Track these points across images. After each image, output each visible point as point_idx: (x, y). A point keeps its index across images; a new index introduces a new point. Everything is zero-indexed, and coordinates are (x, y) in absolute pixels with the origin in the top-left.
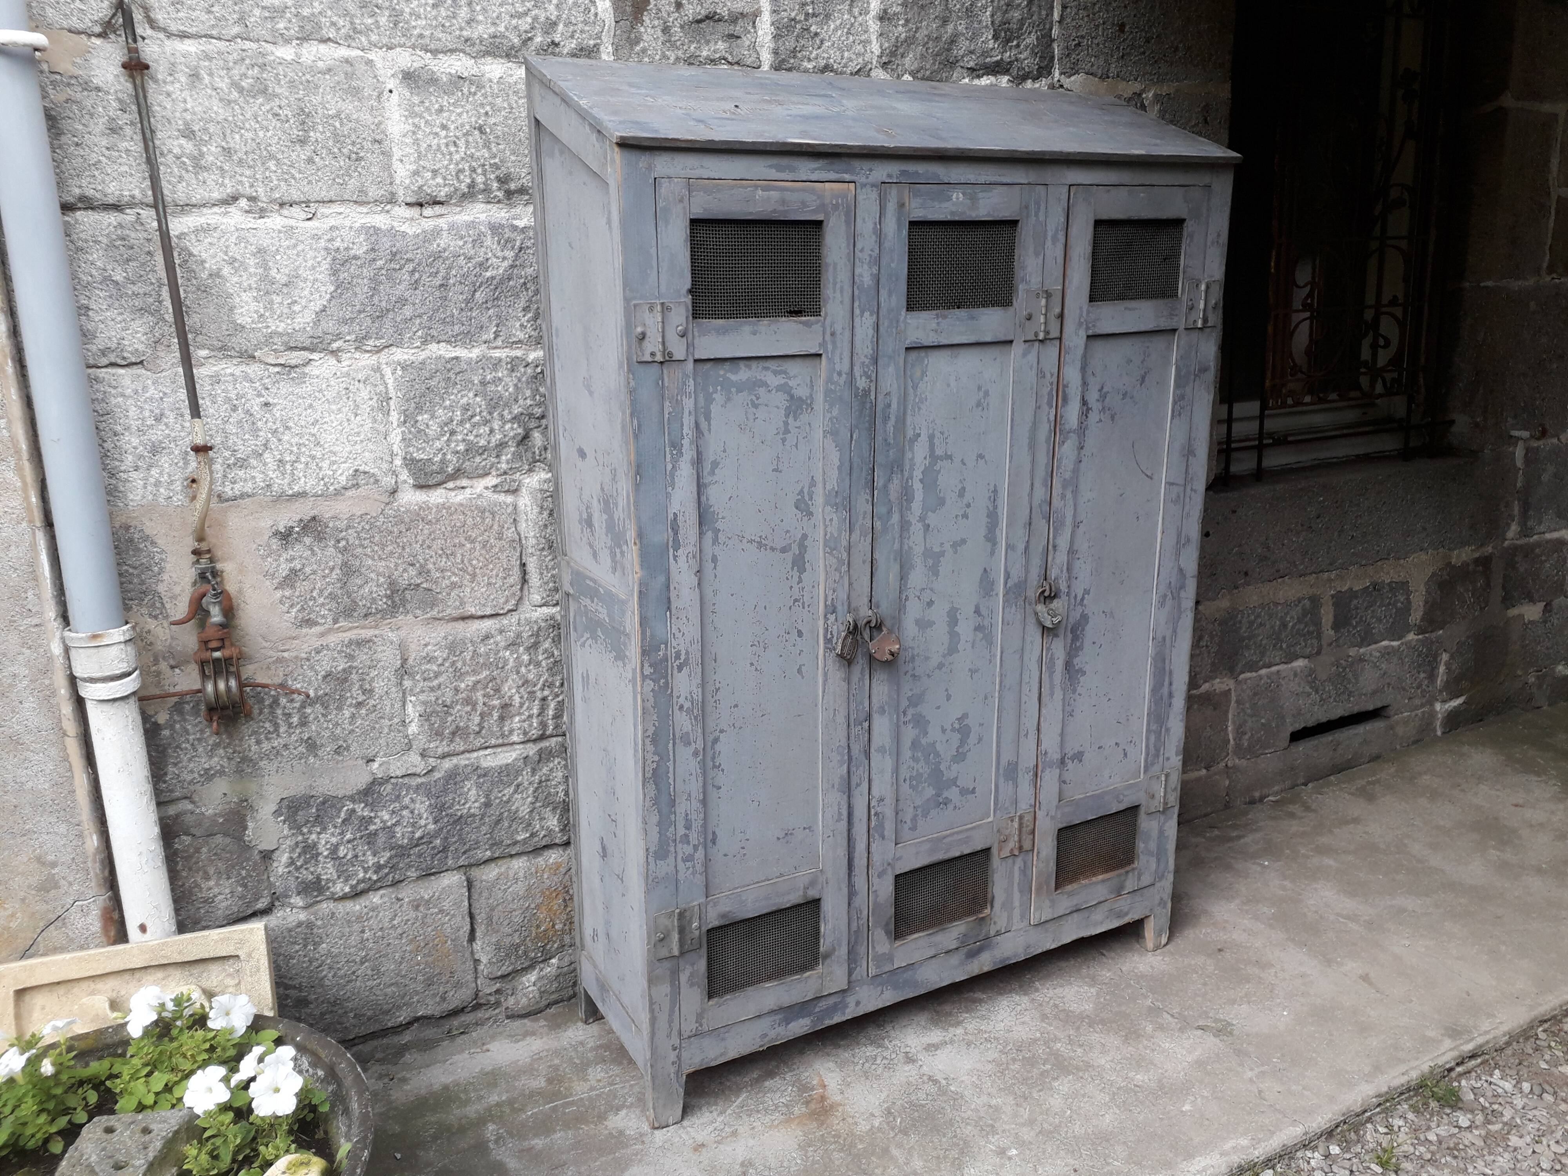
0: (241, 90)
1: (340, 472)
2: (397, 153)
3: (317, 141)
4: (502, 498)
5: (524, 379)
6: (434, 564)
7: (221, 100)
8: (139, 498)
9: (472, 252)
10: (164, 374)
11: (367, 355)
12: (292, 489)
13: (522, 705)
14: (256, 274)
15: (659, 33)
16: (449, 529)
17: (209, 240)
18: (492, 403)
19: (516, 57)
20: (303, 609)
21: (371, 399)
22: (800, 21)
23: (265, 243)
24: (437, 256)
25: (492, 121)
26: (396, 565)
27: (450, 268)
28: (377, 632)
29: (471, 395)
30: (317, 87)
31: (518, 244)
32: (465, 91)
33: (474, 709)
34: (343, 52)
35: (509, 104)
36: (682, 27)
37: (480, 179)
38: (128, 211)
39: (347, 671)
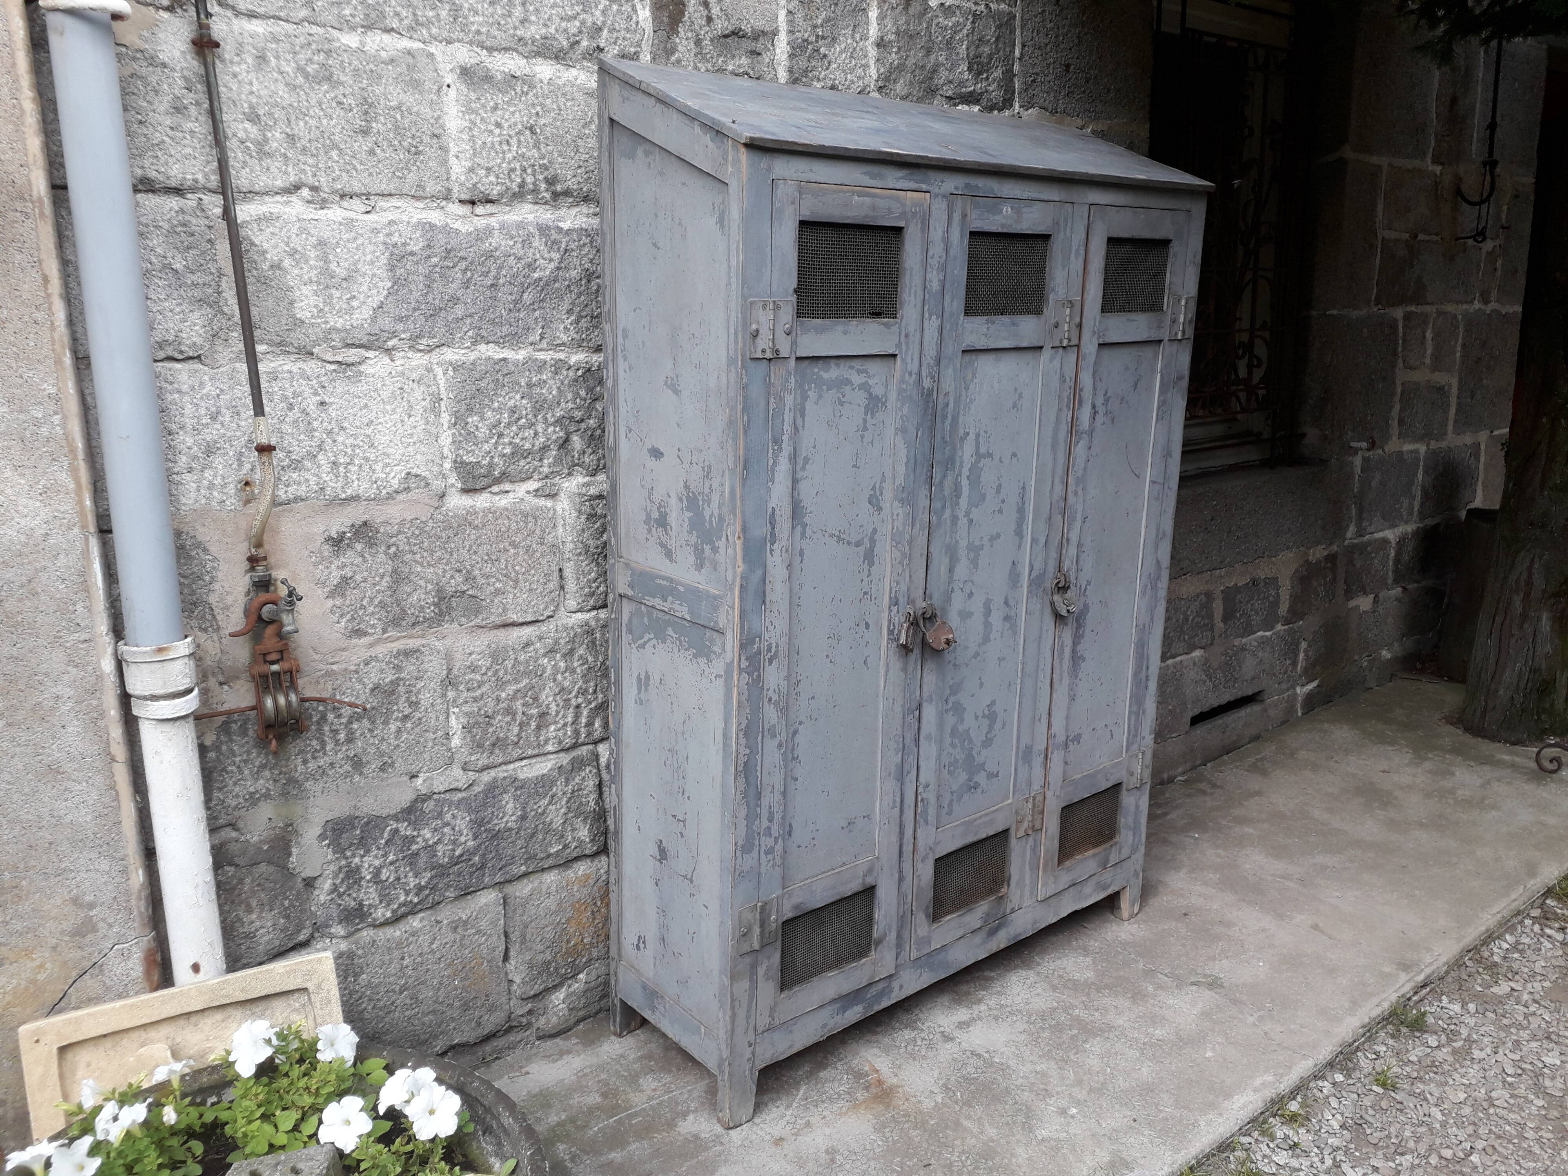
0: (307, 76)
1: (393, 474)
2: (453, 149)
3: (378, 132)
4: (542, 502)
5: (566, 382)
6: (480, 570)
7: (287, 84)
8: (191, 502)
9: (522, 253)
10: (221, 369)
11: (420, 354)
12: (345, 492)
13: (558, 712)
14: (316, 267)
15: (692, 45)
16: (495, 534)
17: (271, 230)
18: (537, 406)
19: (564, 59)
20: (353, 618)
21: (424, 400)
22: (811, 43)
23: (326, 235)
24: (489, 255)
25: (542, 121)
26: (445, 571)
27: (501, 268)
28: (424, 642)
29: (518, 397)
30: (380, 77)
31: (563, 246)
32: (518, 89)
33: (514, 719)
34: (405, 43)
35: (558, 106)
36: (712, 40)
37: (529, 179)
38: (189, 196)
39: (395, 683)
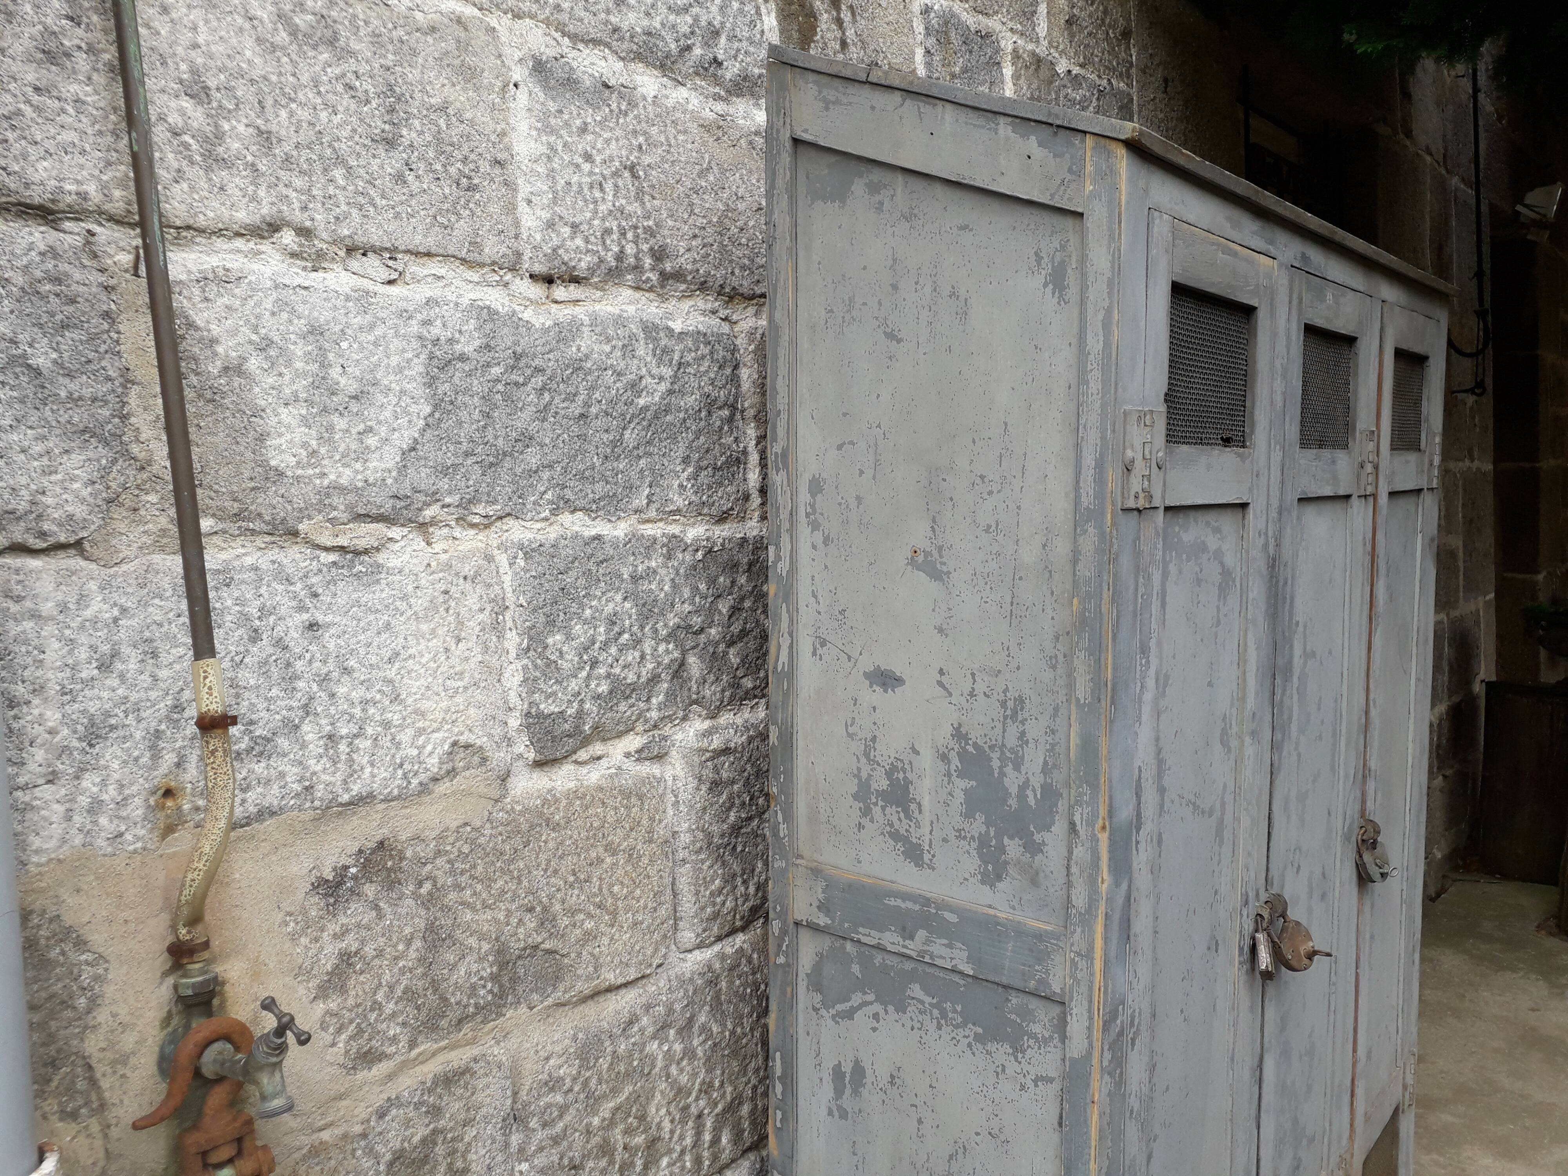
0: (294, 32)
1: (429, 748)
2: (524, 189)
3: (411, 146)
4: (648, 769)
5: (682, 571)
6: (563, 902)
7: (259, 40)
8: (52, 844)
9: (622, 365)
10: (124, 567)
11: (472, 532)
12: (348, 790)
13: (672, 1132)
14: (305, 374)
16: (584, 834)
17: (226, 300)
18: (644, 610)
19: (671, 70)
20: (360, 1031)
21: (482, 610)
23: (324, 316)
24: (577, 366)
25: (647, 160)
26: (509, 912)
27: (593, 387)
28: (476, 1051)
29: (619, 598)
30: (414, 53)
31: (676, 357)
32: (614, 106)
33: (611, 1162)
35: (667, 139)
37: (630, 249)
39: (429, 1142)
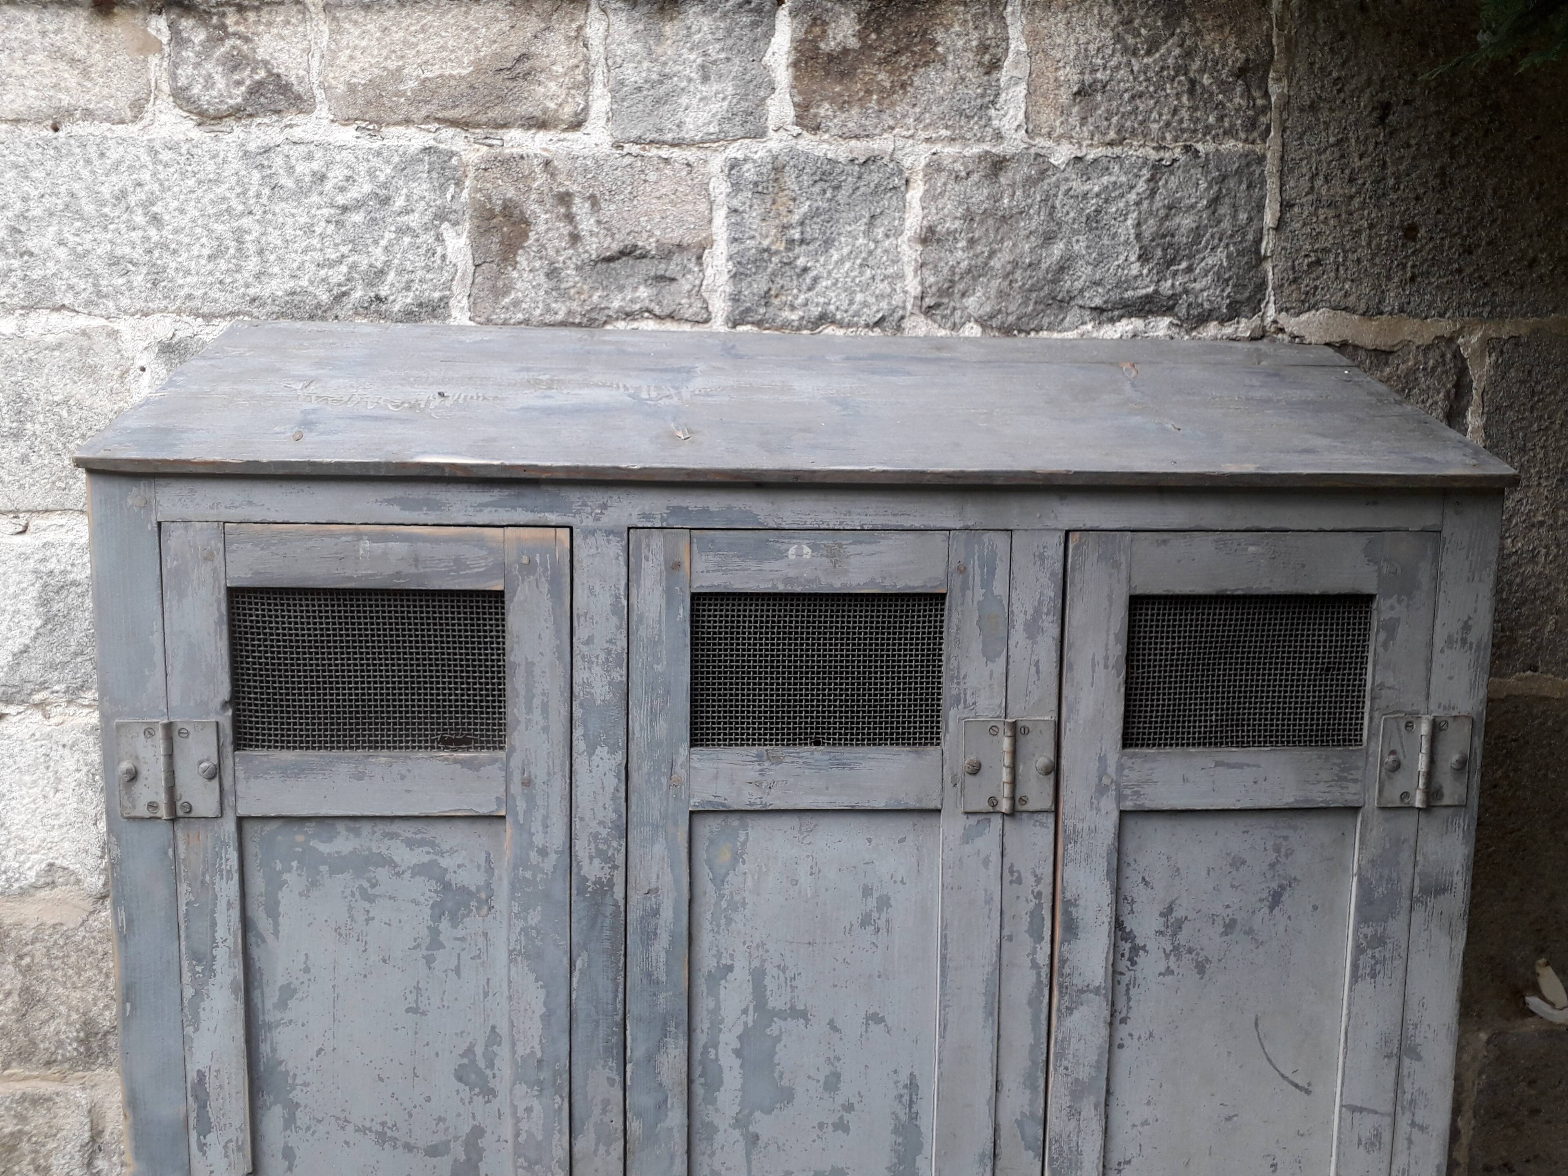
1: (29, 864)
3: (34, 434)
11: (86, 711)
15: (542, 279)
19: (323, 319)
21: (78, 770)
22: (777, 252)
28: (61, 1088)
34: (82, 321)
36: (578, 268)
39: (16, 1136)
